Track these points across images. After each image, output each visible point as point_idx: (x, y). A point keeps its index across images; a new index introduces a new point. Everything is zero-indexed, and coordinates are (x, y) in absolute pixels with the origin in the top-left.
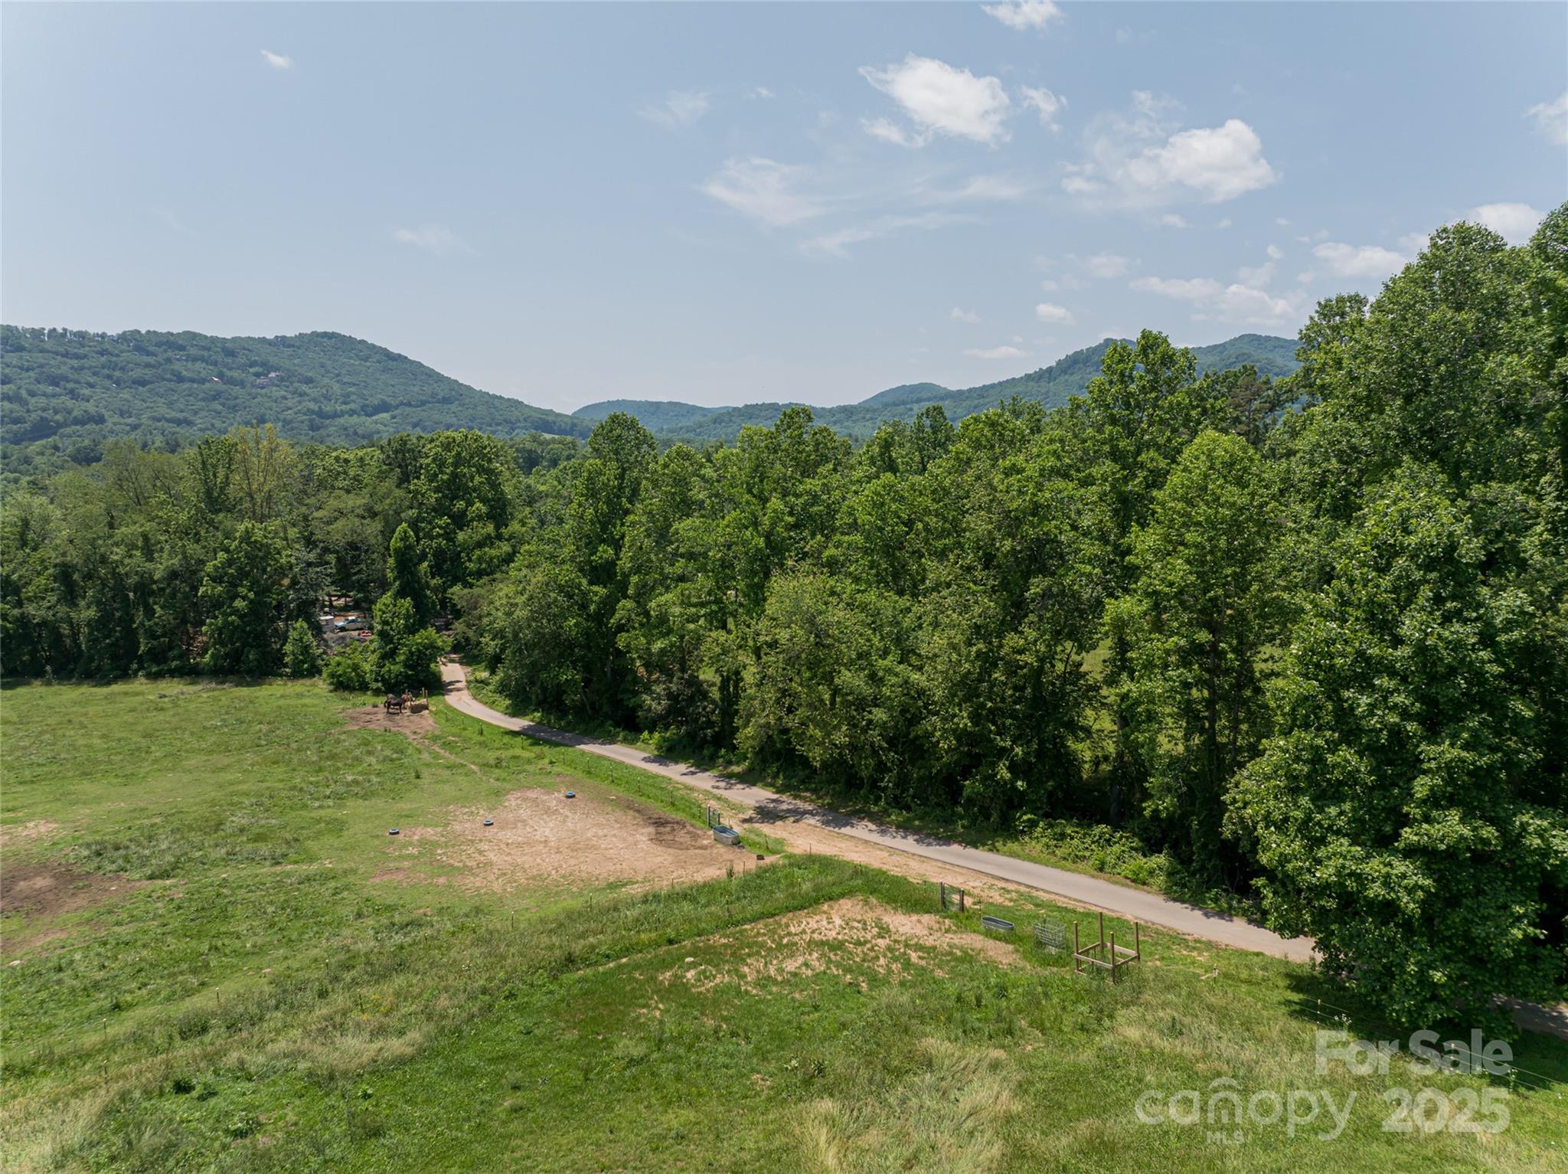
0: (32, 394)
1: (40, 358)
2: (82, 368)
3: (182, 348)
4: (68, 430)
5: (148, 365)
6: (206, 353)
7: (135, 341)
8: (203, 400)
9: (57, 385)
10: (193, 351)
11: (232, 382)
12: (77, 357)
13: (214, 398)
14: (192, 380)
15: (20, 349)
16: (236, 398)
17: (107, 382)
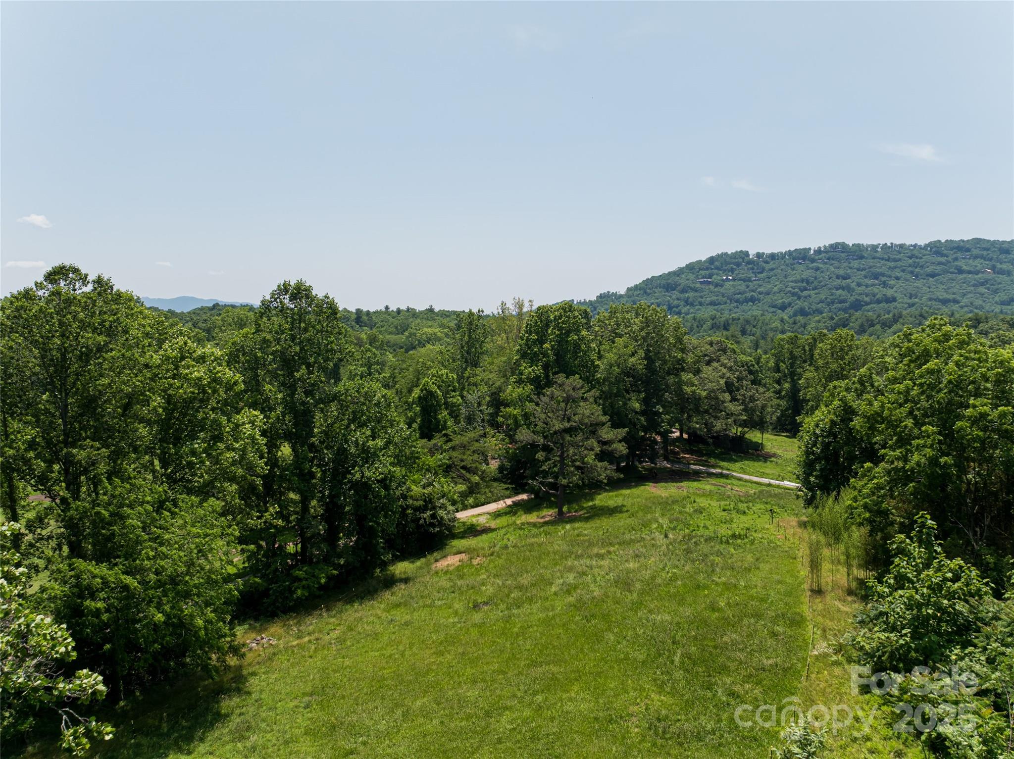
0: (859, 285)
1: (871, 262)
2: (896, 267)
3: (968, 250)
4: (869, 307)
5: (940, 263)
6: (985, 253)
7: (936, 248)
8: (974, 286)
9: (877, 278)
10: (975, 252)
11: (1001, 272)
12: (895, 260)
13: (982, 284)
14: (969, 272)
15: (862, 257)
16: (1000, 283)
17: (909, 276)
